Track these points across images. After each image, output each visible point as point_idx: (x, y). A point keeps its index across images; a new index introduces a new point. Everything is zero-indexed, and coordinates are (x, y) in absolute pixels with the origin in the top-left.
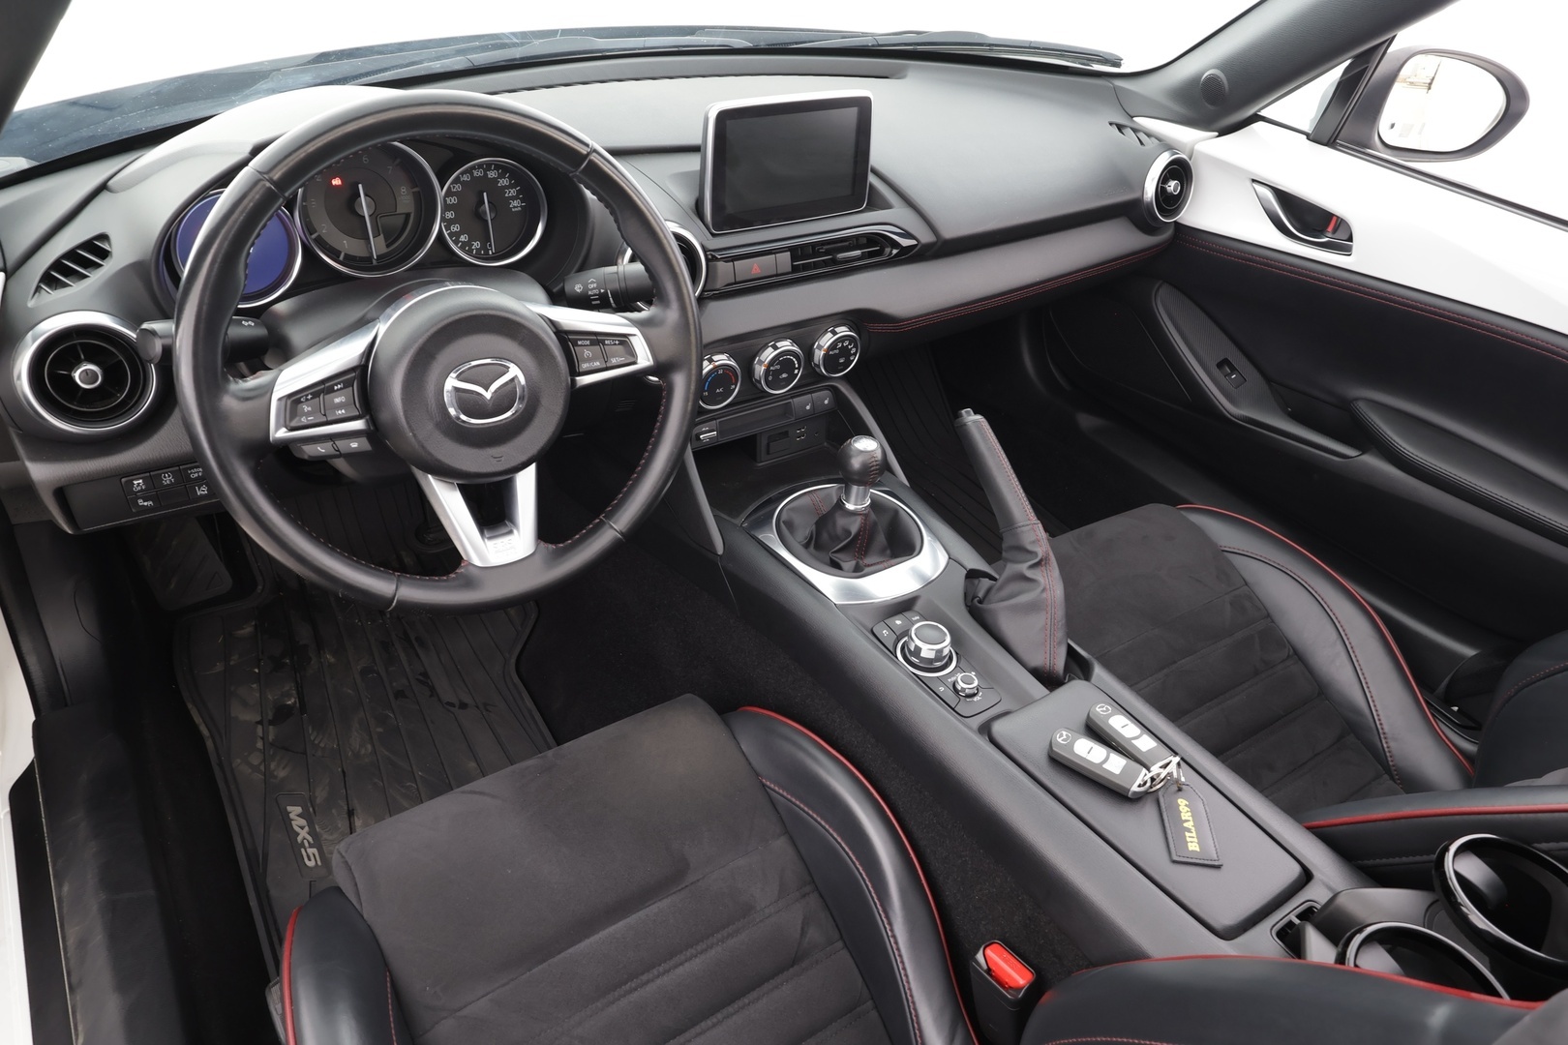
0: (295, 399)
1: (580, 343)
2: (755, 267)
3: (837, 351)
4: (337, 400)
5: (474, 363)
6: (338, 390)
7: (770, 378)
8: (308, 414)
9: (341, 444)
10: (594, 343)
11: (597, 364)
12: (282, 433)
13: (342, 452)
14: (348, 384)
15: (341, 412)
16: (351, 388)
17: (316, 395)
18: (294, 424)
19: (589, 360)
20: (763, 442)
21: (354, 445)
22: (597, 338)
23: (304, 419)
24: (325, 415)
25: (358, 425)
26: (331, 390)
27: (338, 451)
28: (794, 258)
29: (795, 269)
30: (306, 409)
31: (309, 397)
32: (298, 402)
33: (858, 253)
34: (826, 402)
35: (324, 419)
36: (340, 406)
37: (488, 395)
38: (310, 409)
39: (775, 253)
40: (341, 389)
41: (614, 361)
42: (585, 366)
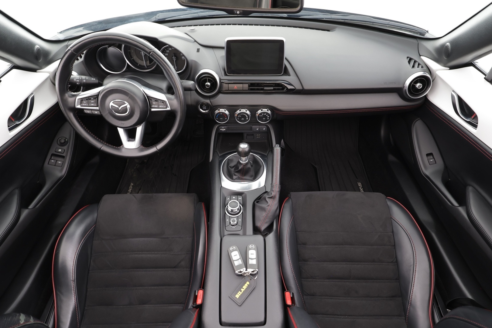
0: (82, 100)
1: (152, 100)
2: (236, 87)
3: (262, 116)
5: (117, 100)
6: (92, 99)
7: (238, 119)
10: (156, 101)
11: (156, 106)
12: (79, 107)
14: (94, 99)
15: (92, 105)
18: (81, 105)
19: (154, 105)
20: (245, 135)
21: (96, 113)
22: (157, 100)
23: (84, 104)
24: (89, 104)
25: (97, 108)
26: (90, 99)
27: (92, 113)
28: (249, 86)
29: (249, 89)
31: (85, 100)
33: (272, 88)
34: (264, 129)
36: (92, 103)
37: (120, 109)
38: (85, 102)
39: (243, 84)
41: (160, 107)
42: (153, 106)
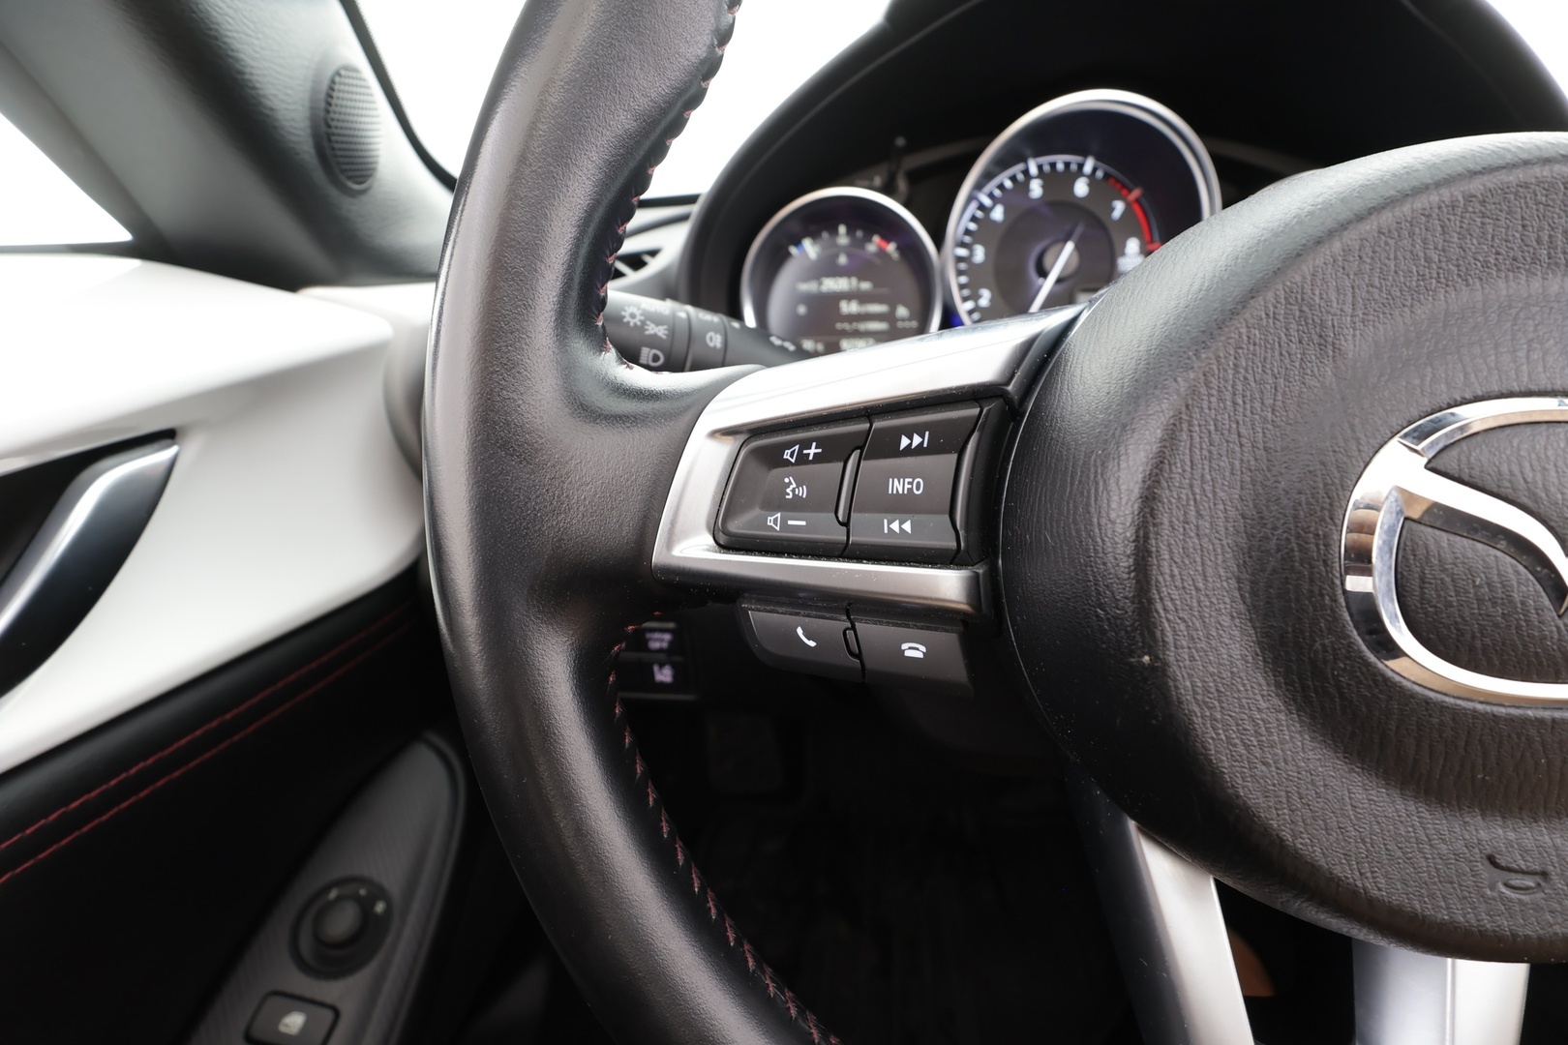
4: (898, 486)
6: (909, 451)
8: (796, 506)
9: (871, 632)
13: (869, 665)
14: (946, 441)
15: (899, 528)
16: (955, 456)
17: (835, 451)
18: (737, 526)
21: (914, 651)
23: (774, 522)
24: (846, 524)
25: (948, 585)
26: (885, 447)
27: (859, 656)
30: (793, 489)
31: (812, 451)
32: (771, 458)
35: (838, 535)
36: (901, 506)
38: (803, 492)
40: (920, 451)
